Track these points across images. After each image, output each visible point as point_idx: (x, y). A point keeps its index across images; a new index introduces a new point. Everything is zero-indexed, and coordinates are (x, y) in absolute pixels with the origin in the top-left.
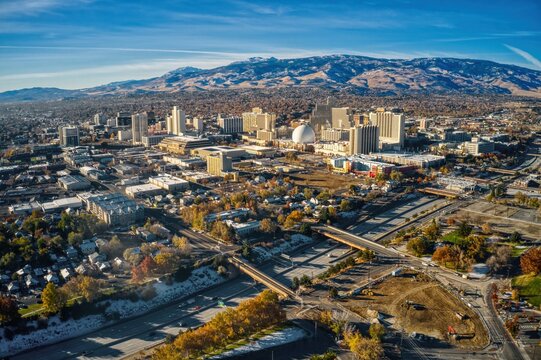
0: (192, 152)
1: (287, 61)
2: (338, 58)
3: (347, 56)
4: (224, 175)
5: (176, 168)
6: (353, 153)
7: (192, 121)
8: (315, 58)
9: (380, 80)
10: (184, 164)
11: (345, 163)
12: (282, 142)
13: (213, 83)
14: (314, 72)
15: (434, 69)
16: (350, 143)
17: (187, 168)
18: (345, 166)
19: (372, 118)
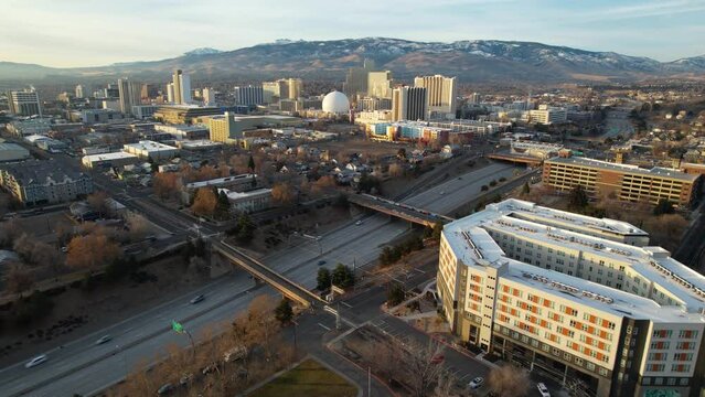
0: (195, 120)
1: (317, 43)
2: (372, 41)
3: (383, 39)
4: (231, 141)
5: (169, 136)
6: (396, 120)
7: (201, 93)
8: (348, 40)
9: (418, 64)
10: (180, 132)
11: (388, 128)
12: (310, 112)
13: (235, 65)
14: (347, 55)
15: (476, 52)
16: (393, 111)
17: (184, 137)
18: (388, 133)
19: (419, 82)
